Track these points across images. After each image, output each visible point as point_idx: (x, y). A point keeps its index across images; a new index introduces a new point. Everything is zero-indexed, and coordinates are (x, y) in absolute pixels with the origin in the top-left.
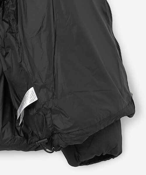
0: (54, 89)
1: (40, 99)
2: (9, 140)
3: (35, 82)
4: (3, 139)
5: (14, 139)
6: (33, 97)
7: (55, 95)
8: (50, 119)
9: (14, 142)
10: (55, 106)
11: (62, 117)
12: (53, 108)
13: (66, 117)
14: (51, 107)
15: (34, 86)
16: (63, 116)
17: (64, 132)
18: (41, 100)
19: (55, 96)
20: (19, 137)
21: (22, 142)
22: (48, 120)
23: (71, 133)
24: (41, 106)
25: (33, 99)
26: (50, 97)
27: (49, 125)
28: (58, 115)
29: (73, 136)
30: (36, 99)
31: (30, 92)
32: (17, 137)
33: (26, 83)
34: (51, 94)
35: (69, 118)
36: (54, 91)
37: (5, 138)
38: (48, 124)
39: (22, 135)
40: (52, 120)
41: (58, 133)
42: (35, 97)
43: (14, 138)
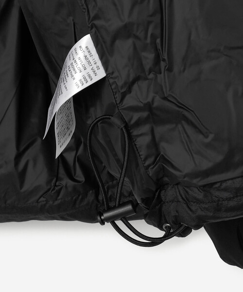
0: (158, 41)
1: (113, 73)
2: (41, 193)
3: (96, 17)
4: (23, 190)
5: (57, 188)
6: (89, 70)
7: (164, 60)
8: (147, 139)
9: (56, 200)
10: (165, 98)
11: (186, 133)
12: (155, 104)
13: (201, 132)
14: (149, 99)
15: (94, 30)
16: (190, 130)
17: (195, 181)
18: (115, 78)
19: (163, 64)
20: (71, 183)
21: (80, 197)
22: (143, 142)
23: (217, 186)
24: (118, 97)
25: (89, 76)
26: (147, 67)
27: (146, 159)
28: (174, 125)
29: (226, 195)
30: (101, 74)
31: (79, 51)
32: (64, 183)
33: (71, 18)
34: (149, 57)
35: (211, 136)
36: (159, 47)
37: (27, 187)
38: (143, 157)
39: (80, 176)
40: (154, 144)
41: (177, 184)
42: (96, 69)
43: (55, 185)
